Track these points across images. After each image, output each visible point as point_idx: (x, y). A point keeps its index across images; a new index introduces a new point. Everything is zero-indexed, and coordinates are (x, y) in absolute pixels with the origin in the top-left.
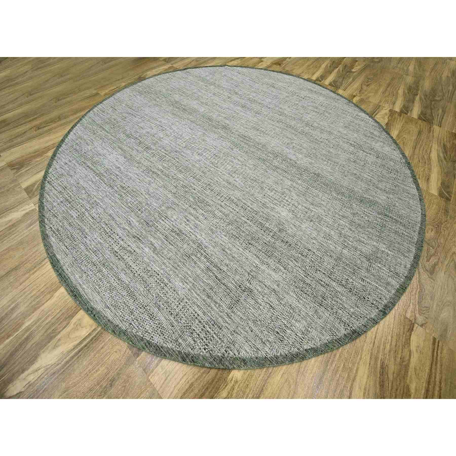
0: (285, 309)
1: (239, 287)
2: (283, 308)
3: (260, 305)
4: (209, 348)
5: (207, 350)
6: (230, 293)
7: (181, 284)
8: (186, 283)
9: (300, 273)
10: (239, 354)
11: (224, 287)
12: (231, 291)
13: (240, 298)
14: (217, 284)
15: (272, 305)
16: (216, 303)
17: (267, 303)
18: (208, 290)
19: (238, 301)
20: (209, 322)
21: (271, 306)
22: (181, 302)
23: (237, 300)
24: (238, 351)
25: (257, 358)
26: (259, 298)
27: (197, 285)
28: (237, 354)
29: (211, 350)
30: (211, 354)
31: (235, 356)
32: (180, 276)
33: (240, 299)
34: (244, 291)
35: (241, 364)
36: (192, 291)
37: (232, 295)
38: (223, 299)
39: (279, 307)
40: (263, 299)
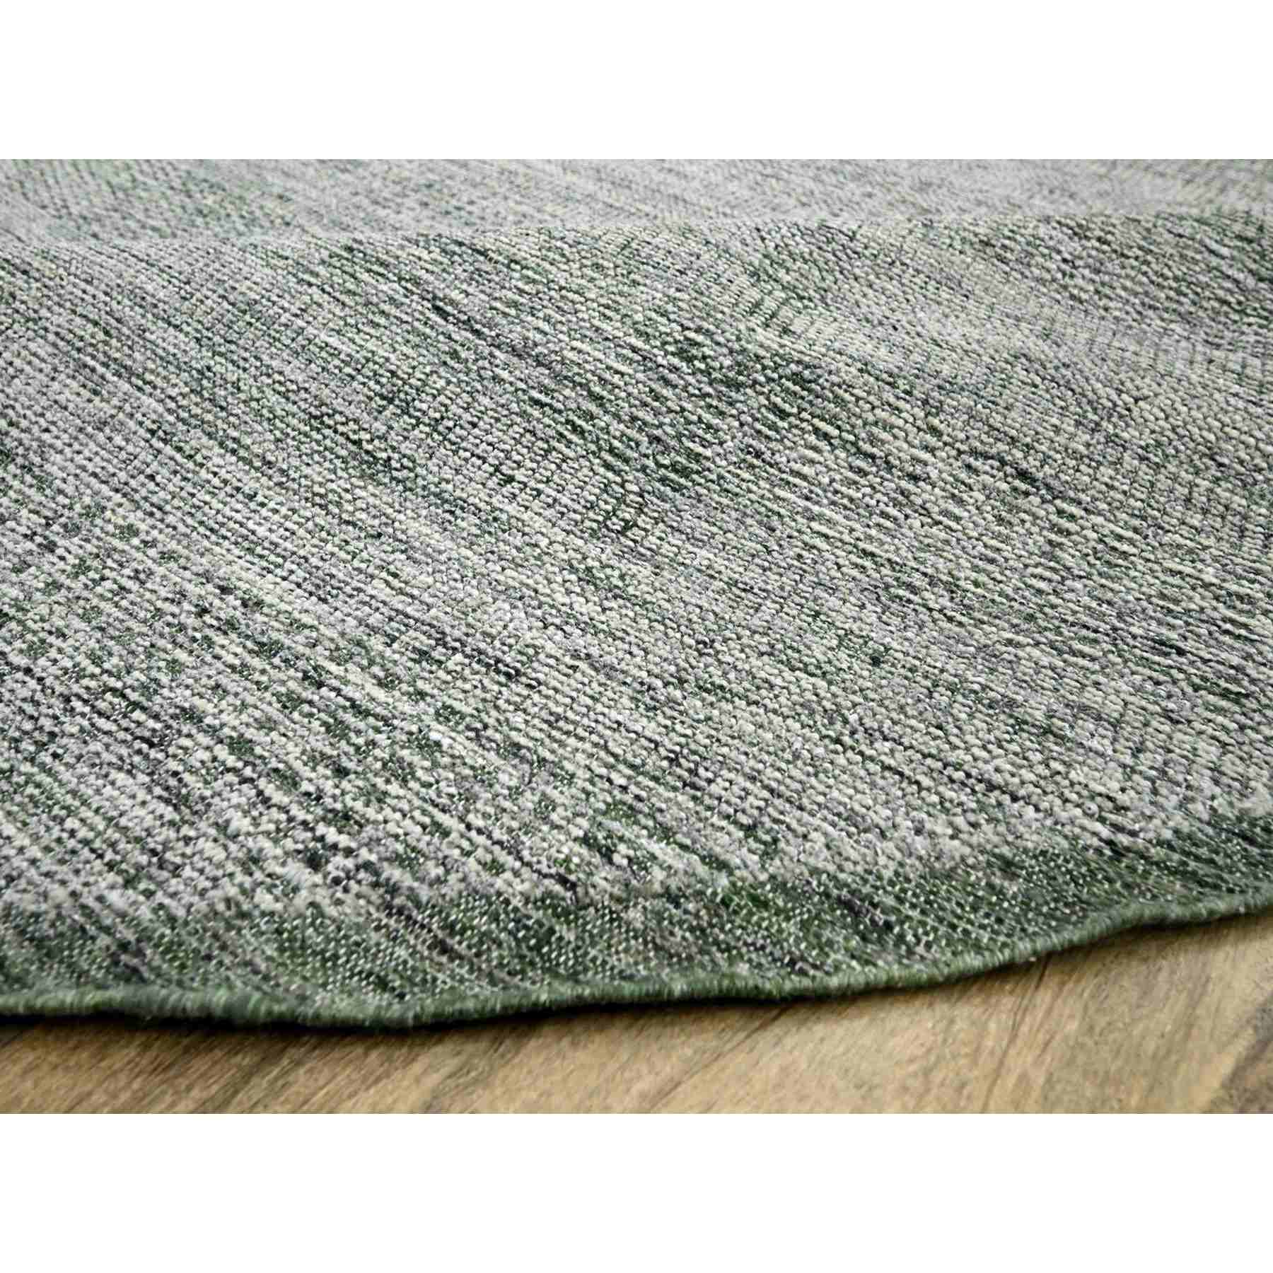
0: (1163, 483)
1: (680, 353)
2: (1145, 473)
3: (914, 478)
4: (371, 843)
5: (337, 865)
6: (591, 417)
7: (69, 390)
8: (125, 372)
9: (1214, 261)
10: (770, 850)
11: (524, 369)
12: (598, 399)
13: (705, 444)
14: (454, 355)
15: (1031, 464)
16: (456, 506)
17: (974, 453)
18: (352, 411)
19: (685, 472)
20: (376, 643)
21: (1023, 475)
22: (71, 530)
23: (674, 467)
24: (750, 830)
25: (1008, 867)
26: (887, 427)
27: (247, 382)
28: (745, 858)
29: (397, 859)
30: (394, 890)
31: (723, 881)
32: (60, 319)
33: (697, 457)
34: (730, 383)
35: (824, 947)
36: (197, 438)
37: (617, 427)
38: (519, 475)
39: (1106, 472)
40: (934, 431)
